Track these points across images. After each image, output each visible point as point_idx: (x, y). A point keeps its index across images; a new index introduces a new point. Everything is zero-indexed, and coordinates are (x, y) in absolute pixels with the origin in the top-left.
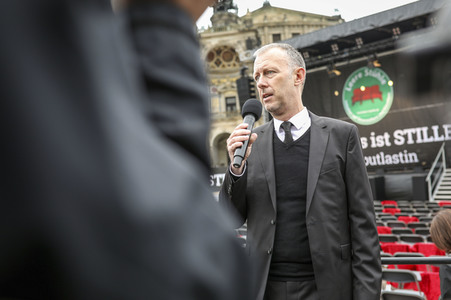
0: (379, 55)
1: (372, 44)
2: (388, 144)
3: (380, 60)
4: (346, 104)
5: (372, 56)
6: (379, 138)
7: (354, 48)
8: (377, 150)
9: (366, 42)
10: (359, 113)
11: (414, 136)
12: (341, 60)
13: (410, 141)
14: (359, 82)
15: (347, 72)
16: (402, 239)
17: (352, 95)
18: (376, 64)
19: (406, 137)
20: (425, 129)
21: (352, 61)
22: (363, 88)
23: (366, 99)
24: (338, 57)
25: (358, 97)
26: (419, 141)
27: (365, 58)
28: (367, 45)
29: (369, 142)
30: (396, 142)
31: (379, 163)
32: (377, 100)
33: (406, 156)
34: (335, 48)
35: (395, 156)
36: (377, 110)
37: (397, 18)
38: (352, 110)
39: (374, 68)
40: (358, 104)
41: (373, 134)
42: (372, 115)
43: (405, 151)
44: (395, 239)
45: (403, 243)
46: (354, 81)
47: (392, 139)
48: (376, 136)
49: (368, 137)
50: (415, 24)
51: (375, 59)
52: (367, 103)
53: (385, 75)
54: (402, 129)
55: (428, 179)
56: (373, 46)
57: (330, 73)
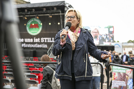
0: (39, 15)
2: (39, 41)
3: (39, 17)
4: (28, 28)
5: (37, 15)
6: (37, 39)
7: (32, 12)
8: (36, 43)
9: (36, 10)
10: (31, 31)
11: (47, 40)
12: (27, 15)
13: (46, 41)
14: (32, 22)
15: (29, 19)
17: (30, 26)
18: (38, 18)
19: (44, 40)
20: (50, 38)
21: (31, 16)
22: (33, 24)
23: (34, 27)
24: (27, 14)
26: (48, 41)
27: (35, 15)
29: (33, 40)
30: (42, 41)
31: (36, 47)
33: (44, 45)
34: (26, 10)
35: (41, 45)
36: (37, 31)
38: (29, 30)
39: (37, 19)
40: (31, 29)
41: (35, 38)
42: (35, 33)
43: (44, 44)
44: (34, 67)
45: (36, 68)
46: (31, 21)
47: (40, 40)
48: (35, 39)
49: (33, 39)
51: (38, 16)
52: (34, 29)
53: (40, 21)
54: (44, 38)
55: (48, 52)
56: (37, 12)
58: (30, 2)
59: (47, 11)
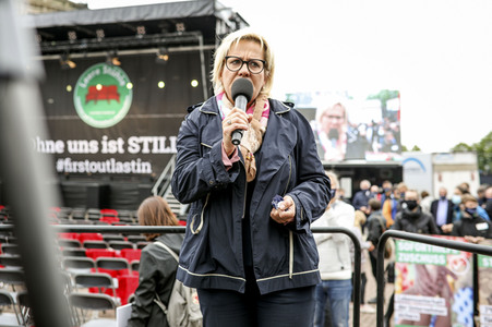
0: (121, 53)
1: (115, 39)
2: (121, 151)
3: (121, 59)
4: (78, 101)
5: (112, 52)
6: (112, 143)
7: (94, 40)
8: (108, 157)
9: (108, 35)
10: (92, 113)
11: (151, 146)
12: (77, 51)
13: (146, 150)
14: (96, 79)
16: (112, 246)
17: (86, 92)
18: (116, 62)
19: (141, 145)
20: (163, 139)
21: (90, 55)
22: (99, 87)
23: (102, 98)
24: (75, 47)
25: (93, 95)
26: (155, 150)
27: (104, 54)
28: (108, 40)
29: (100, 146)
30: (130, 150)
31: (109, 170)
32: (113, 102)
33: (139, 165)
34: (72, 36)
35: (127, 164)
36: (113, 113)
37: (143, 16)
38: (84, 109)
39: (113, 66)
40: (92, 102)
41: (105, 138)
42: (106, 118)
43: (139, 160)
44: (104, 246)
45: (111, 250)
46: (90, 76)
47: (126, 146)
48: (108, 140)
49: (100, 140)
50: (161, 26)
51: (115, 56)
52: (102, 103)
53: (125, 76)
54: (138, 136)
55: (155, 190)
56: (115, 41)
57: (63, 63)
58: (86, 6)
59: (149, 36)
